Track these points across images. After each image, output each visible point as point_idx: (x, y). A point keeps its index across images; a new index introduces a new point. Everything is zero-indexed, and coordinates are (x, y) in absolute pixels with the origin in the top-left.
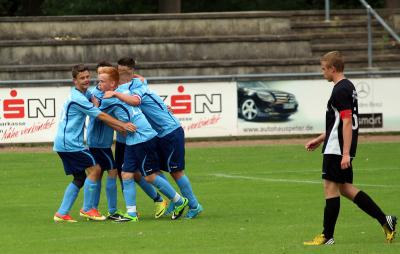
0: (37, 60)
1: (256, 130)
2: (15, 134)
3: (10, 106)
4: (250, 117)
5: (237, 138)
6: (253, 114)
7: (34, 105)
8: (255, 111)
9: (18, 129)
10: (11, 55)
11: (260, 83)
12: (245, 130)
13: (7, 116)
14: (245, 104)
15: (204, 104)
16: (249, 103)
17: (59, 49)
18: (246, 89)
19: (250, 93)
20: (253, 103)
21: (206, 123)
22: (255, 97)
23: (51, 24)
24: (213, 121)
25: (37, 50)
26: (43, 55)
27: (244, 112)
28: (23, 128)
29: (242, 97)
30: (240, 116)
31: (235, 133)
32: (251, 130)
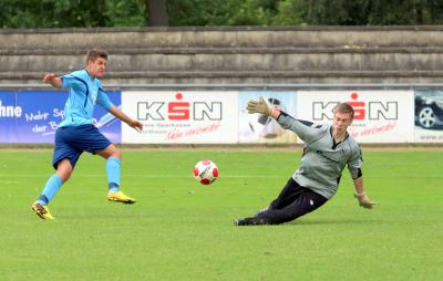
0: (313, 66)
1: (434, 137)
2: (179, 135)
3: (175, 108)
4: (428, 125)
5: (414, 145)
6: (431, 122)
7: (199, 108)
8: (434, 120)
9: (183, 130)
10: (286, 62)
11: (440, 92)
12: (423, 138)
13: (171, 118)
14: (423, 112)
15: (379, 111)
16: (427, 112)
17: (336, 56)
18: (424, 98)
19: (429, 102)
20: (431, 111)
21: (380, 129)
22: (433, 106)
23: (349, 33)
24: (388, 127)
25: (314, 57)
26: (319, 62)
27: (422, 120)
28: (188, 129)
29: (419, 105)
30: (417, 123)
31: (411, 140)
32: (428, 137)
